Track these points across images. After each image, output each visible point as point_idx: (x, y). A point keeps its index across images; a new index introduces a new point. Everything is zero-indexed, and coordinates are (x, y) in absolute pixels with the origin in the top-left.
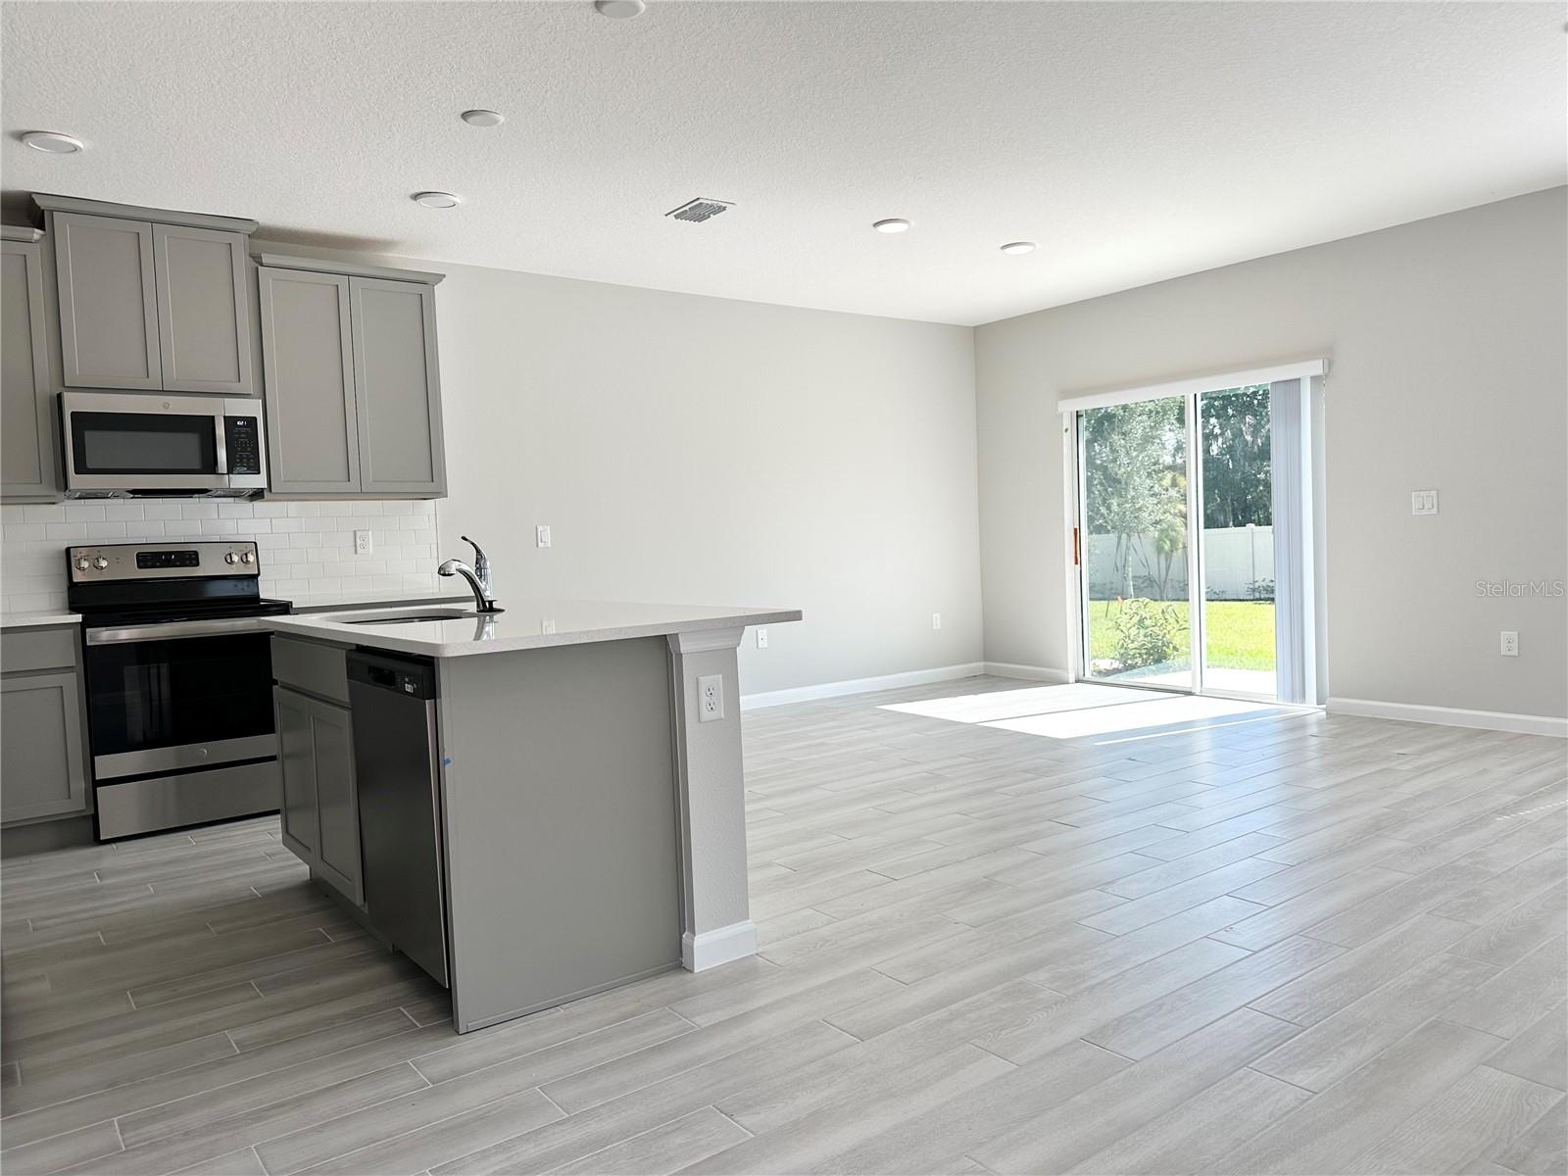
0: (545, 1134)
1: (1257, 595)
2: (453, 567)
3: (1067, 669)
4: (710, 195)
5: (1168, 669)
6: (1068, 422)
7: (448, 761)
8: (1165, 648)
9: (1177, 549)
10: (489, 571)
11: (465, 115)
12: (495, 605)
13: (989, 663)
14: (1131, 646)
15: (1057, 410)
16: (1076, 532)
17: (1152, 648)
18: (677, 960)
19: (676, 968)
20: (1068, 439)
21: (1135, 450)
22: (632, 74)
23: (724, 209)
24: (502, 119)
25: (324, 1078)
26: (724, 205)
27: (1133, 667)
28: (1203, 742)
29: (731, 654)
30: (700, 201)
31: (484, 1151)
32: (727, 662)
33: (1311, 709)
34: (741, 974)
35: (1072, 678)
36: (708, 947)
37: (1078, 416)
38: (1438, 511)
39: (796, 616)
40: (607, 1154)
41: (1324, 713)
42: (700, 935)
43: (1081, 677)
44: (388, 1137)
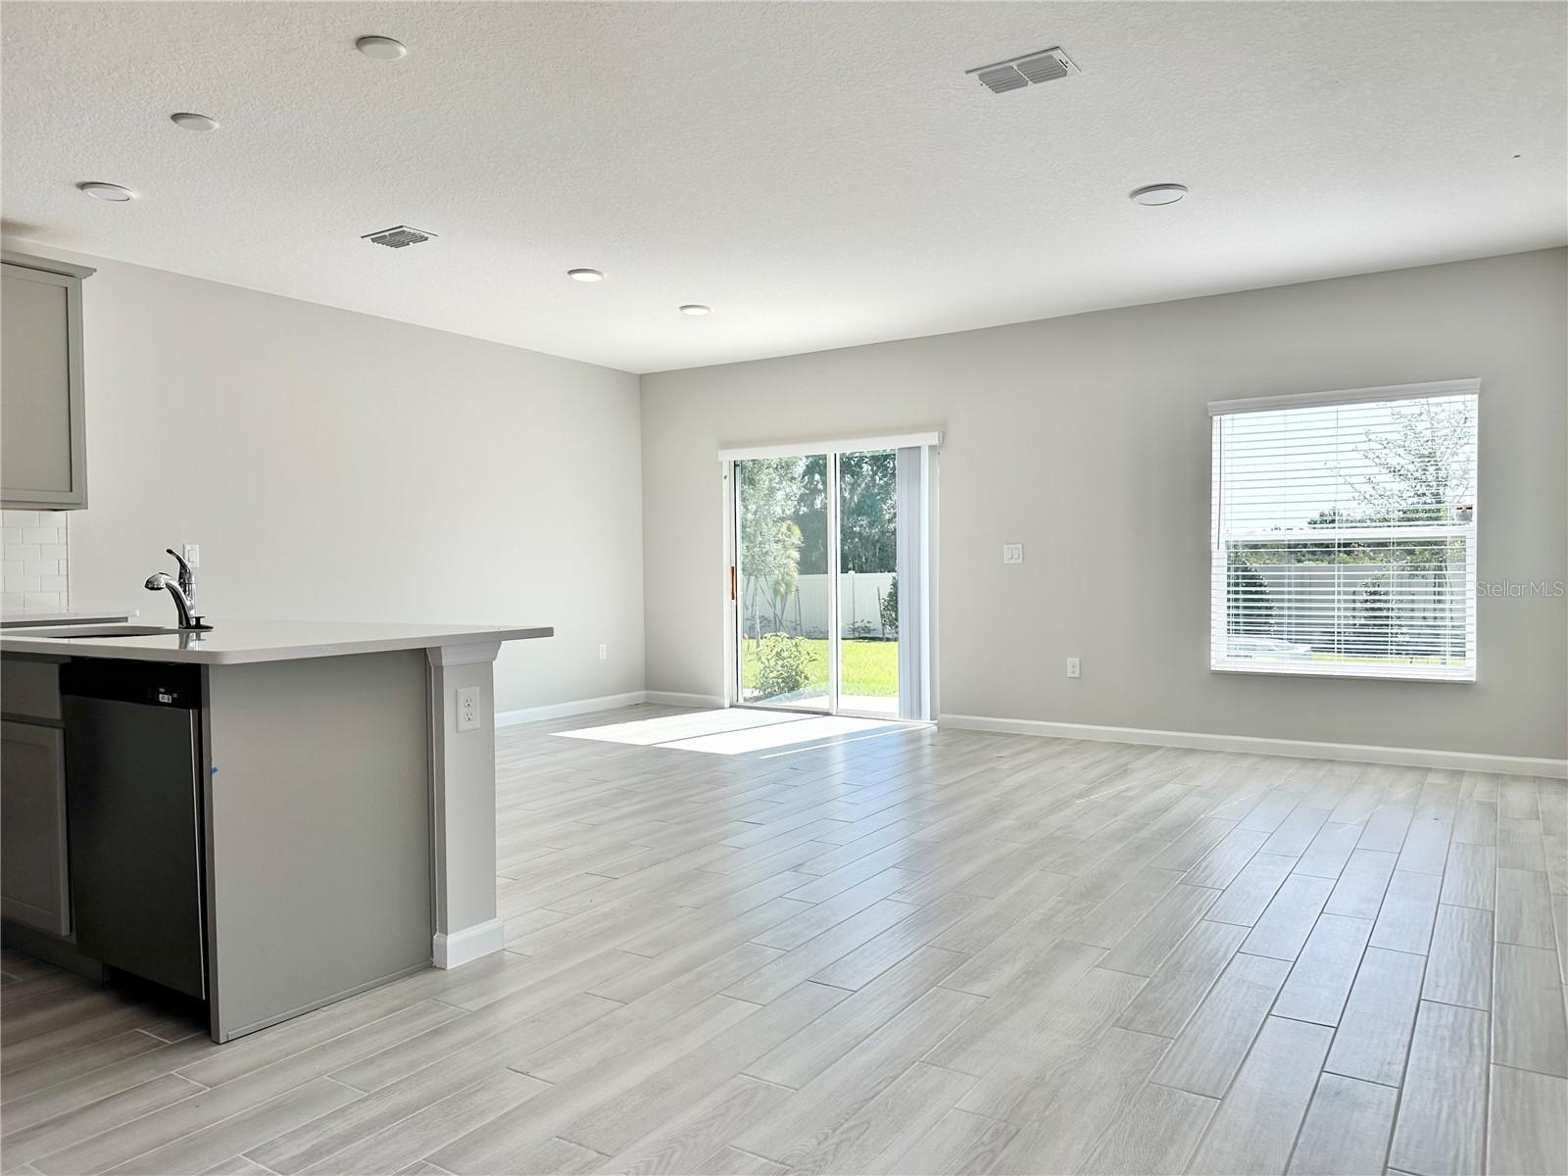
0: (351, 1110)
1: (857, 635)
2: (163, 581)
3: (722, 695)
4: (412, 225)
5: (799, 697)
6: (727, 470)
7: (215, 770)
8: (798, 678)
9: (791, 592)
10: (194, 586)
11: (176, 117)
12: (203, 622)
13: (650, 692)
14: (771, 675)
15: (717, 458)
16: (733, 570)
17: (788, 677)
18: (426, 960)
19: (427, 968)
20: (727, 485)
21: (762, 499)
22: (371, 107)
23: (426, 239)
24: (217, 125)
25: (83, 1098)
26: (426, 235)
27: (771, 695)
28: (838, 754)
29: (488, 666)
30: (404, 229)
31: (294, 1132)
32: (483, 676)
33: (925, 724)
34: (489, 969)
35: (727, 705)
36: (460, 946)
37: (735, 466)
38: (1023, 560)
39: (547, 632)
40: (420, 1116)
41: (936, 728)
42: (453, 935)
43: (735, 703)
44: (182, 1136)
